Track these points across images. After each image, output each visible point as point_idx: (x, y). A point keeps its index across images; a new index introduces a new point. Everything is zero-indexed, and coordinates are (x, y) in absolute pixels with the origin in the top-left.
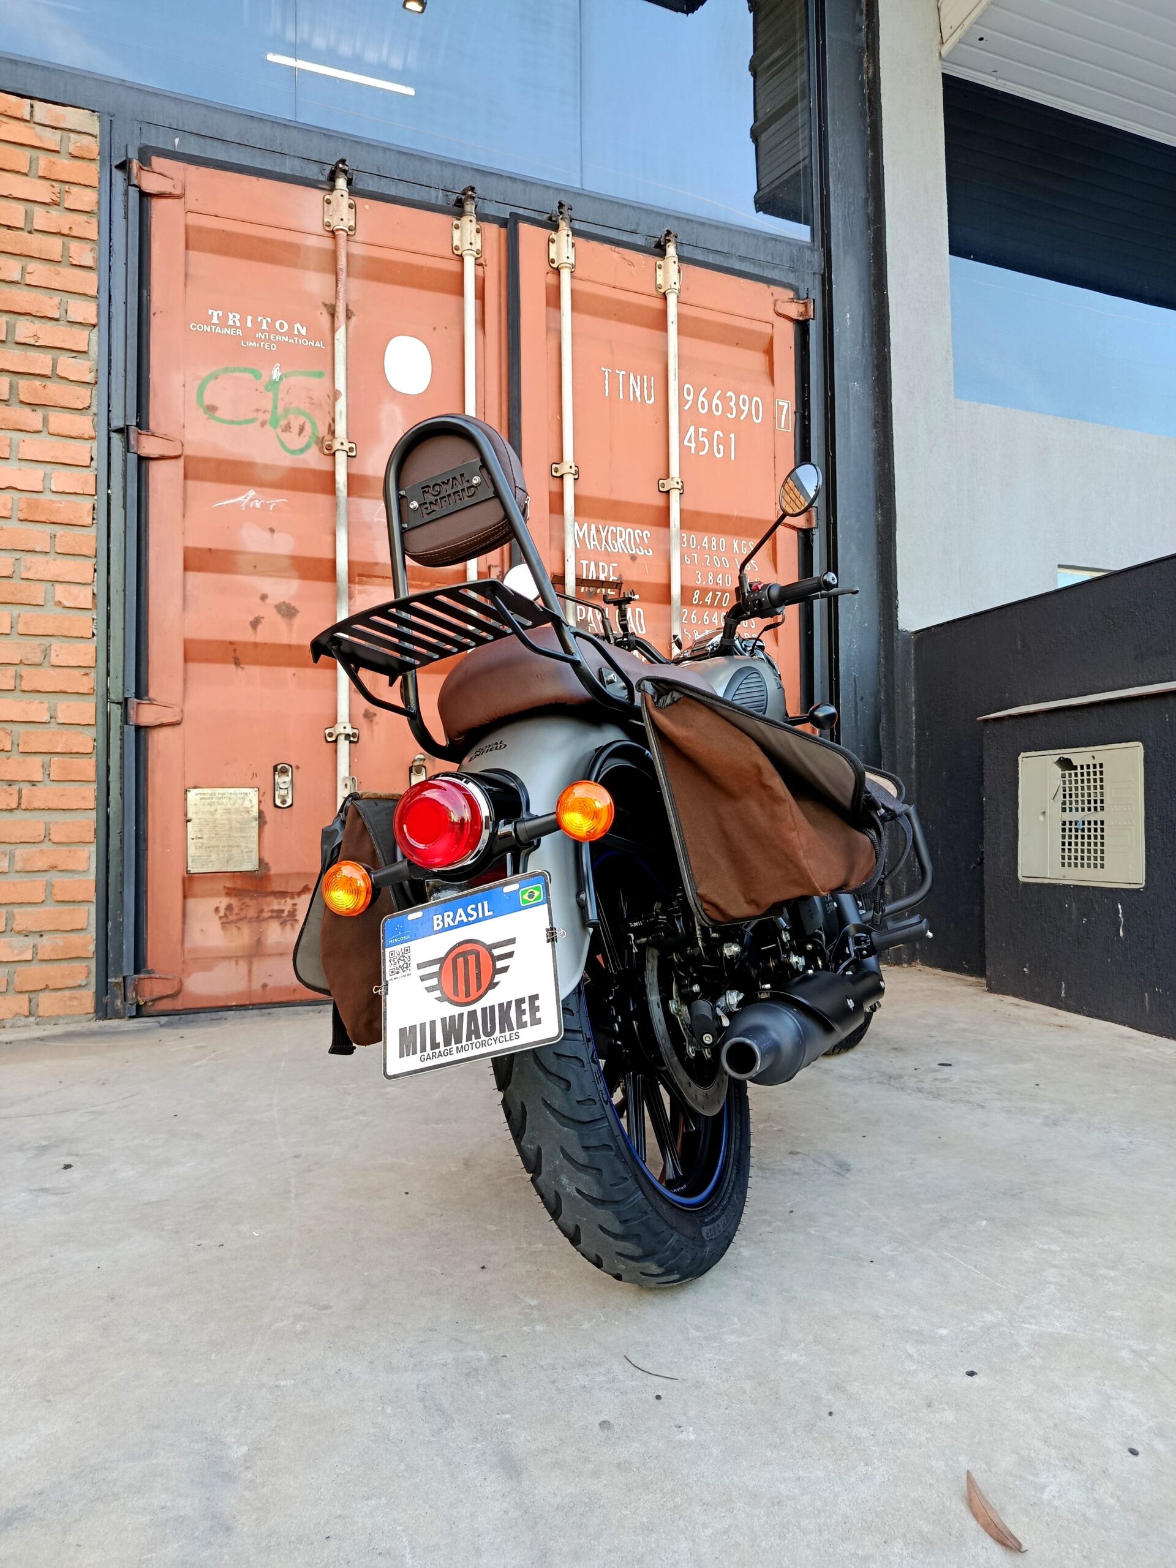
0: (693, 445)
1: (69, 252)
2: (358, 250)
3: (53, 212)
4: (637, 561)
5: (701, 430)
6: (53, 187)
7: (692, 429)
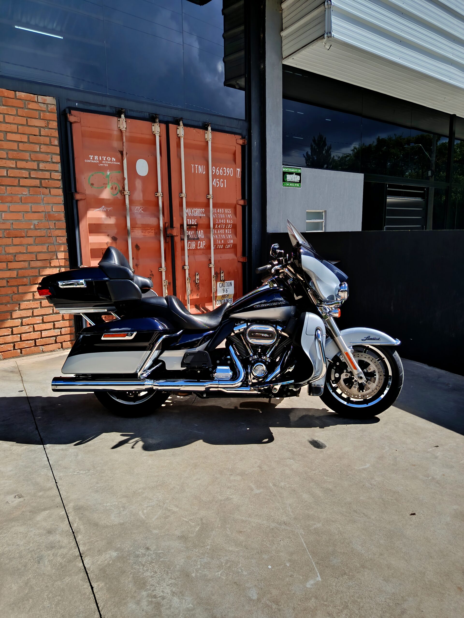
0: (215, 184)
1: (51, 141)
2: (128, 134)
3: (46, 129)
4: (202, 218)
5: (217, 179)
6: (45, 121)
7: (215, 179)
